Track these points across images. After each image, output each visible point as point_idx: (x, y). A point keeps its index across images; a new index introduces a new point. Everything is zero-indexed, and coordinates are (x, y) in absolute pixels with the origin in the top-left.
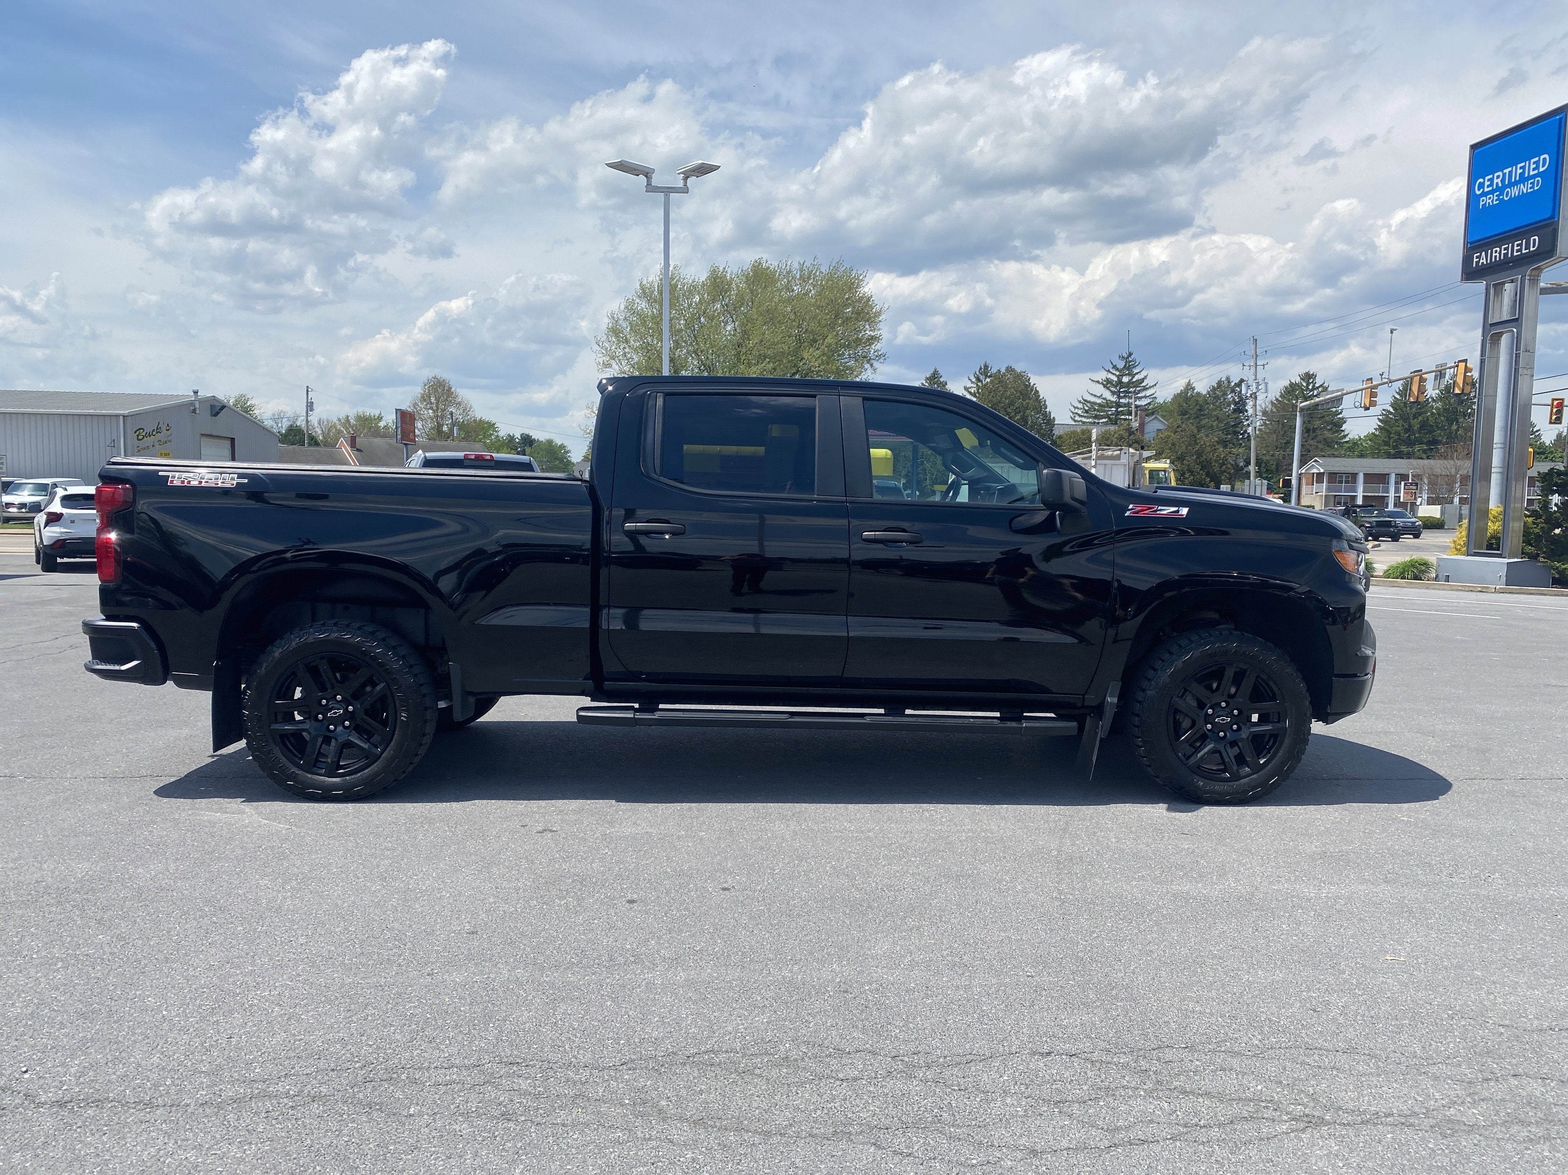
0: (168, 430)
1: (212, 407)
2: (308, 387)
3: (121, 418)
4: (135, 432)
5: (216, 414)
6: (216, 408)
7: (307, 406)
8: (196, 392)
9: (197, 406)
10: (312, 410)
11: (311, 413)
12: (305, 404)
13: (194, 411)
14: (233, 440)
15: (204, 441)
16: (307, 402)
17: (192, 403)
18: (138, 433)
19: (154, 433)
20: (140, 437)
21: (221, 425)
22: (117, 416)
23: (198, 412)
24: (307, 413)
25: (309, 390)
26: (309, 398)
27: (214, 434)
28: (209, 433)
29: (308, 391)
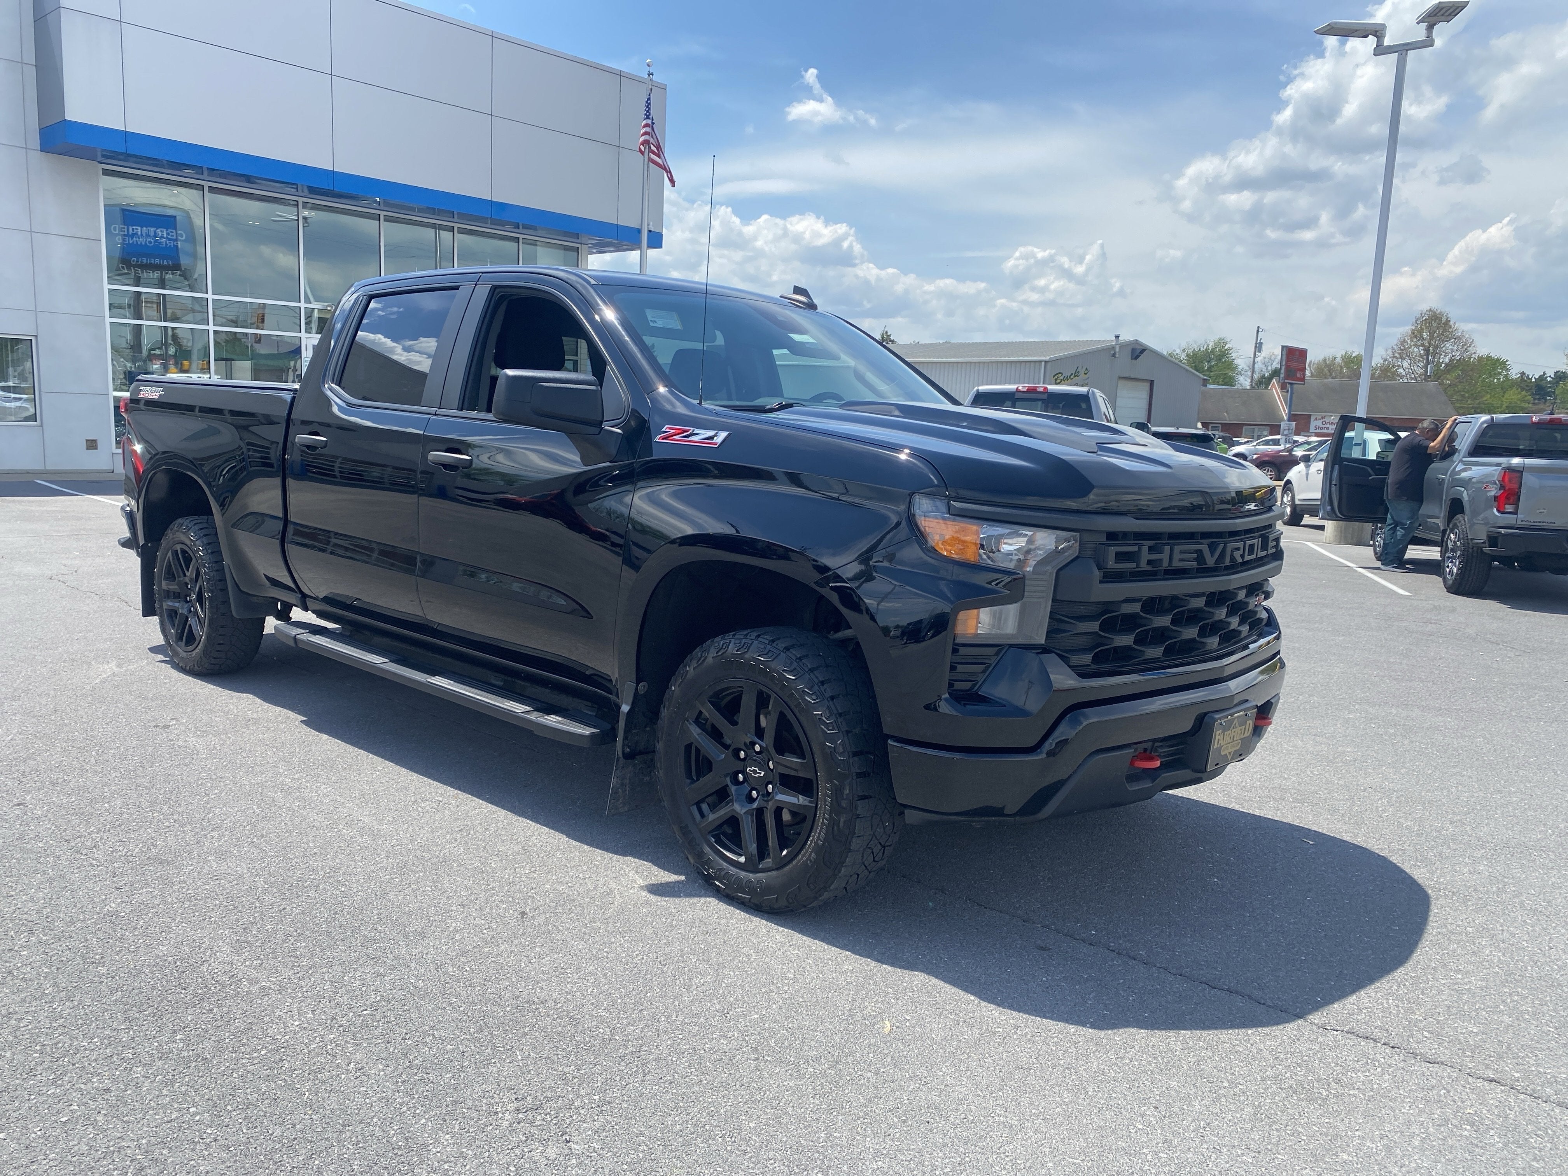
0: (1085, 374)
1: (1133, 350)
2: (1258, 327)
3: (1043, 363)
4: (1054, 376)
5: (1137, 358)
6: (1138, 351)
7: (1256, 347)
8: (1117, 337)
9: (1117, 350)
10: (1260, 351)
11: (1259, 354)
12: (1254, 345)
13: (1114, 355)
14: (1152, 383)
15: (1121, 383)
16: (1256, 343)
17: (1113, 348)
18: (1056, 377)
19: (1072, 377)
20: (1058, 381)
21: (1141, 368)
22: (1040, 362)
23: (1117, 356)
24: (1255, 354)
25: (1260, 330)
26: (1259, 339)
27: (1132, 376)
28: (1127, 376)
29: (1258, 332)
